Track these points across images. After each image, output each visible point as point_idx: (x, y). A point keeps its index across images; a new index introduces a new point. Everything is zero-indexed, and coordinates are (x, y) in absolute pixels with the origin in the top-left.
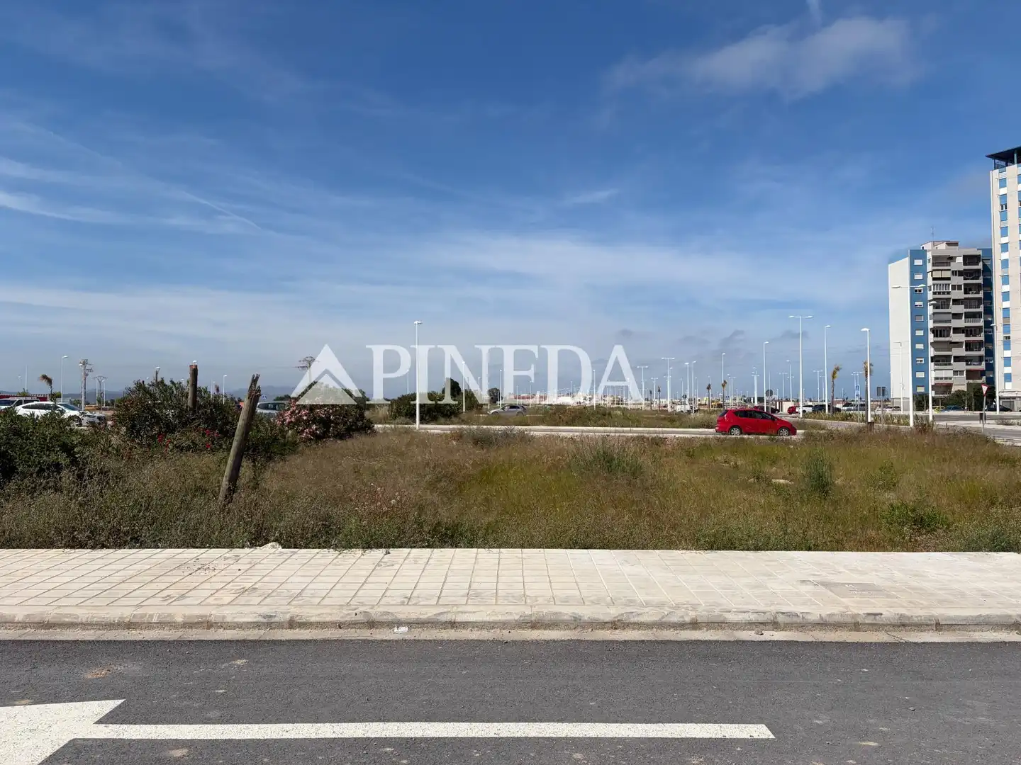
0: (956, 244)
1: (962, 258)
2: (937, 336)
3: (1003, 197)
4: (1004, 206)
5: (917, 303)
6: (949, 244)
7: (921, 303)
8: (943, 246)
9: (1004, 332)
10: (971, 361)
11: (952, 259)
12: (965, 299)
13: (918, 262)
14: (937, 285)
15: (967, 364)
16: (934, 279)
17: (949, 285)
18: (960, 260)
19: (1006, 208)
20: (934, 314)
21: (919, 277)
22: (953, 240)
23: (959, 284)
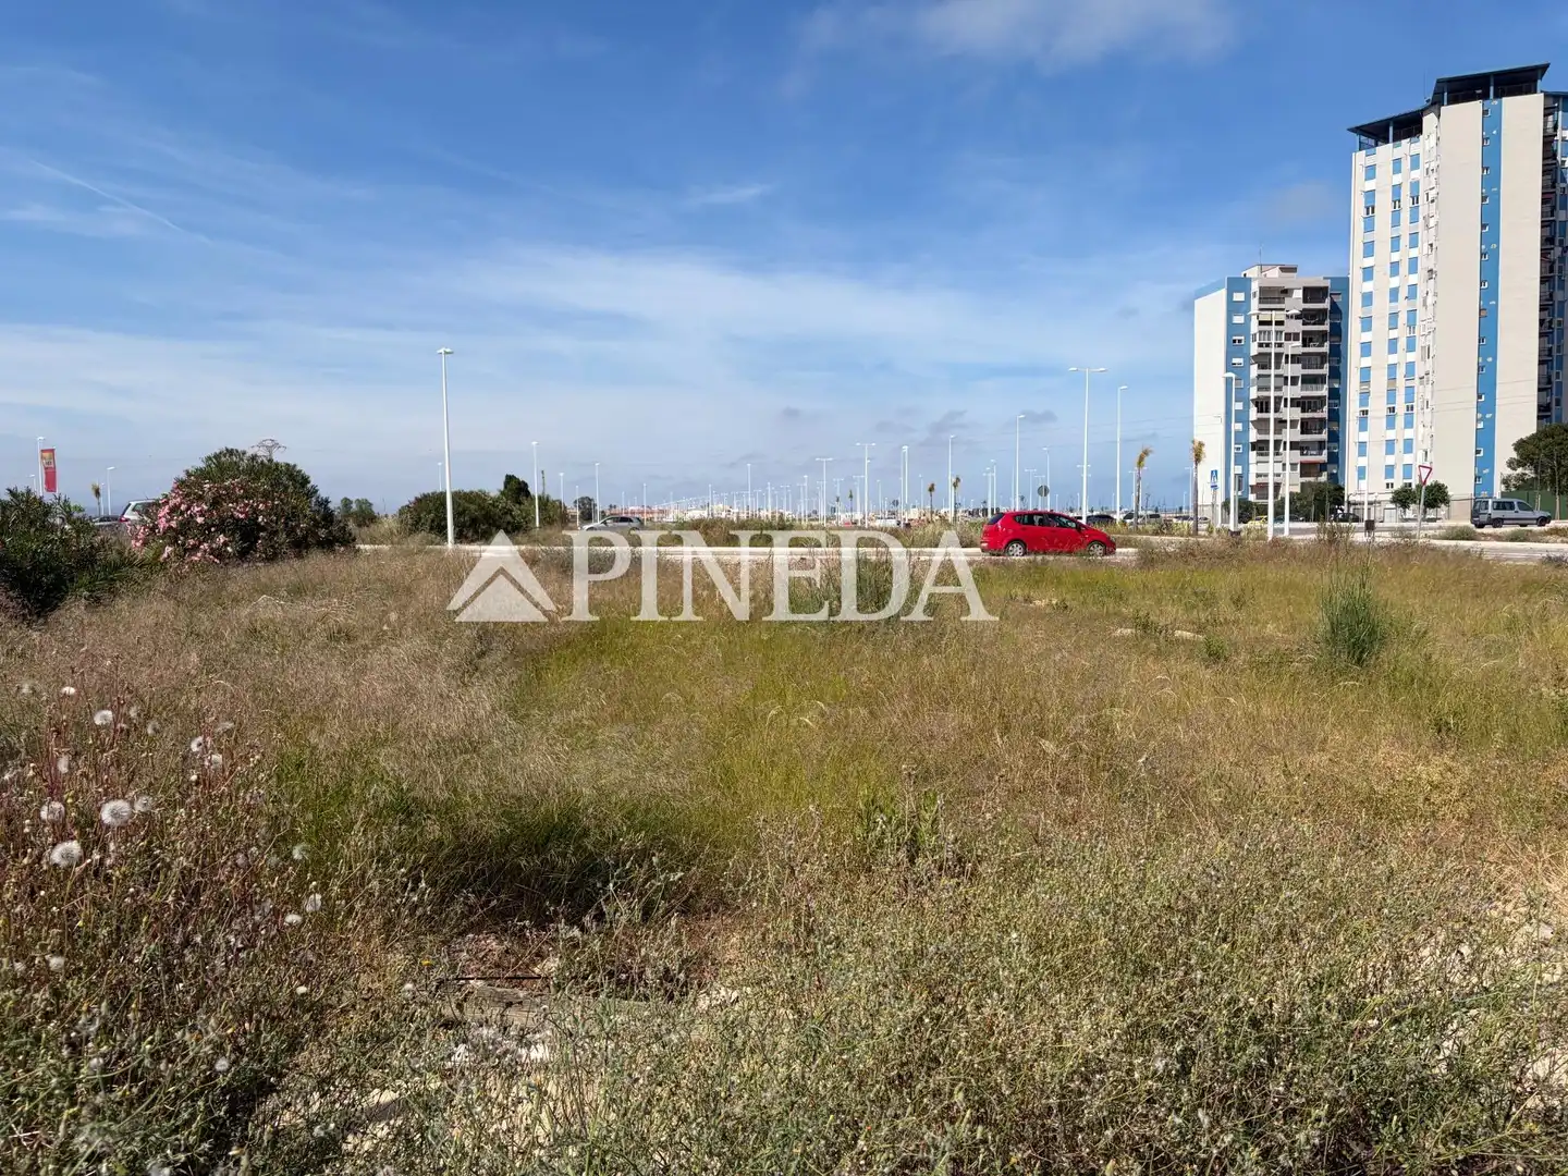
0: (1293, 270)
1: (1301, 291)
2: (1262, 411)
3: (1370, 194)
4: (1370, 209)
5: (1235, 360)
6: (1284, 269)
7: (1241, 360)
8: (1274, 273)
9: (1361, 405)
10: (1307, 448)
11: (1286, 292)
12: (1304, 354)
13: (1239, 297)
14: (1265, 332)
15: (1302, 454)
16: (1262, 323)
17: (1281, 332)
18: (1298, 294)
19: (1373, 212)
20: (1259, 376)
21: (1238, 319)
22: (1289, 263)
23: (1296, 331)
